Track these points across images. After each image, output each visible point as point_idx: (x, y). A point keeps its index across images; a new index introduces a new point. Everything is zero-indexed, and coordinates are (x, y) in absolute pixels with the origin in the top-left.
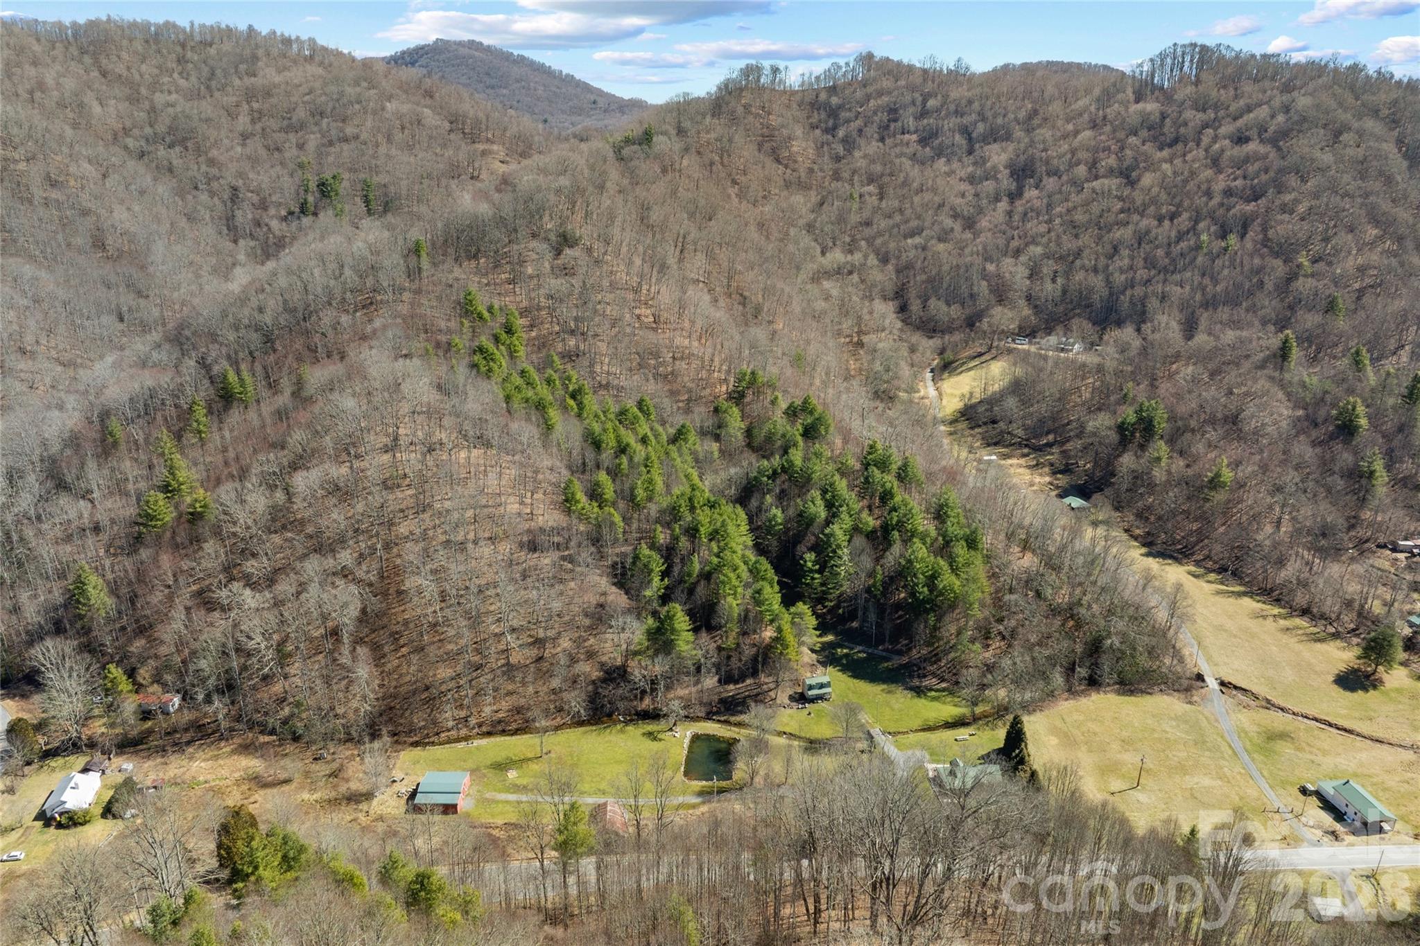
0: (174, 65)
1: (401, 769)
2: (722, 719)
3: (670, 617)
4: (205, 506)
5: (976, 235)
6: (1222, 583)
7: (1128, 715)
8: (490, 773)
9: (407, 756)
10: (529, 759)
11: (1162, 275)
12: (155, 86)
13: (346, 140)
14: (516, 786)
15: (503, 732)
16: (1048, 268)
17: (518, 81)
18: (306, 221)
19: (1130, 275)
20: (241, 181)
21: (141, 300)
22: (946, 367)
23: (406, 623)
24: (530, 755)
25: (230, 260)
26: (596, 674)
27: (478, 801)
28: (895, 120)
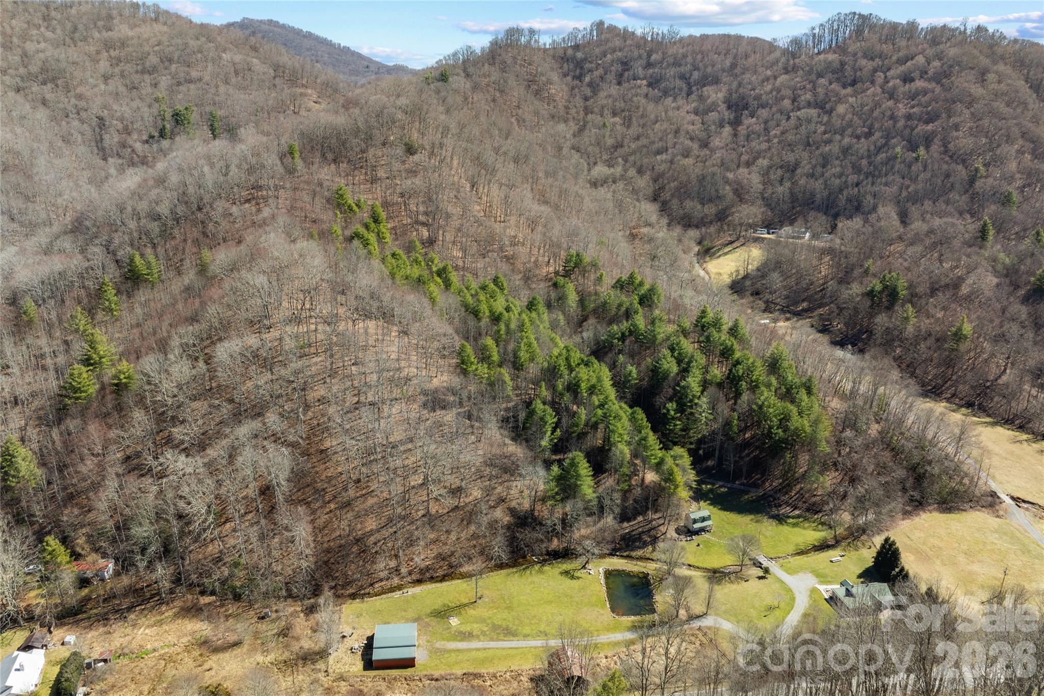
0: (41, 22)
1: (347, 623)
2: (625, 554)
3: (573, 464)
4: (128, 378)
5: (713, 151)
6: (974, 416)
7: (957, 530)
8: (433, 622)
9: (350, 608)
10: (465, 605)
11: (870, 179)
12: (24, 37)
13: (190, 81)
14: (461, 633)
15: (432, 579)
16: (776, 175)
17: (308, 50)
18: (165, 143)
19: (843, 179)
20: (106, 111)
21: (29, 204)
22: (707, 253)
23: (330, 479)
24: (465, 601)
25: (103, 174)
26: (507, 519)
27: (431, 652)
28: (627, 70)
